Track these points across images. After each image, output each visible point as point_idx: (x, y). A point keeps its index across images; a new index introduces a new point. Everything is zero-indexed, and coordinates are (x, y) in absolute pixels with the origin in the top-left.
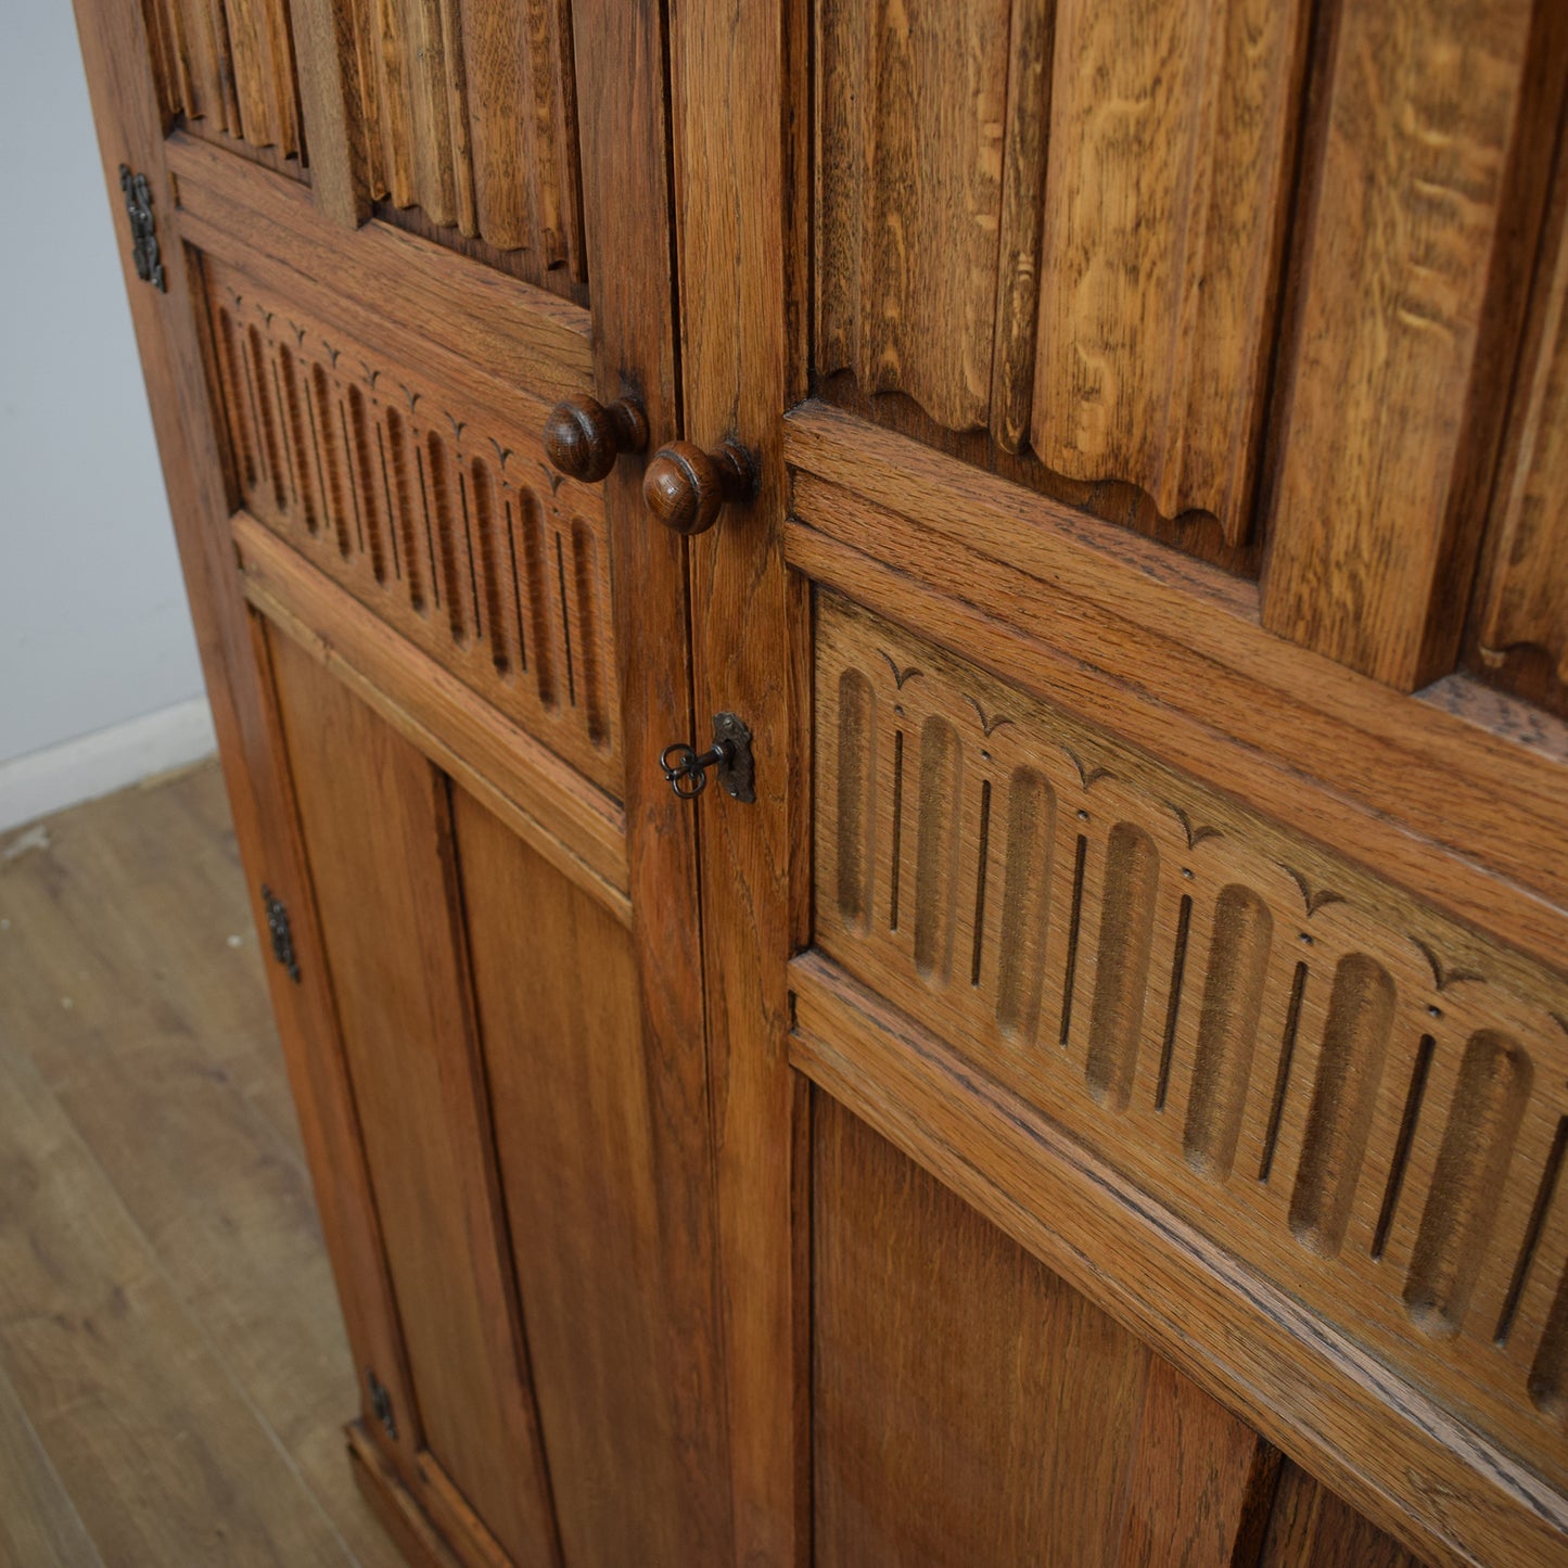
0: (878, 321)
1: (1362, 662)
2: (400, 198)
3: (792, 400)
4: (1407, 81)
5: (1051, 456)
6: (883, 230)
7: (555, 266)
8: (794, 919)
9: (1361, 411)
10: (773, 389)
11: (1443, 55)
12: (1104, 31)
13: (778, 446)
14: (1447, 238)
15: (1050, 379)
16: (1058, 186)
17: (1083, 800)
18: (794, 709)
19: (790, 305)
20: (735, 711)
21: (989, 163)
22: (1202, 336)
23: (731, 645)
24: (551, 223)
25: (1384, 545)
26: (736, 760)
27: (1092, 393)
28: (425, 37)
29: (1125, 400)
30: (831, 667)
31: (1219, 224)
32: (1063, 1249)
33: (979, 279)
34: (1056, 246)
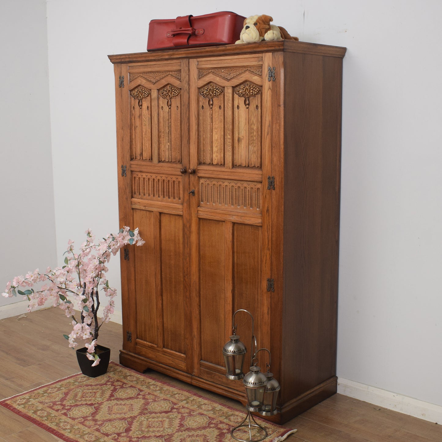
0: (204, 159)
1: (229, 168)
2: (163, 160)
3: (198, 165)
4: (228, 142)
5: (214, 163)
6: (204, 154)
7: (179, 162)
8: (198, 204)
9: (228, 156)
10: (197, 165)
11: (229, 140)
12: (215, 141)
13: (197, 169)
14: (230, 148)
15: (213, 160)
16: (213, 149)
17: (217, 184)
18: (198, 187)
19: (198, 159)
20: (193, 189)
21: (210, 149)
22: (221, 155)
23: (193, 184)
24: (179, 158)
25: (230, 162)
26: (193, 193)
27: (215, 159)
28: (168, 148)
29: (217, 159)
30: (200, 183)
31: (221, 149)
32: (219, 218)
33: (209, 155)
34: (214, 152)
